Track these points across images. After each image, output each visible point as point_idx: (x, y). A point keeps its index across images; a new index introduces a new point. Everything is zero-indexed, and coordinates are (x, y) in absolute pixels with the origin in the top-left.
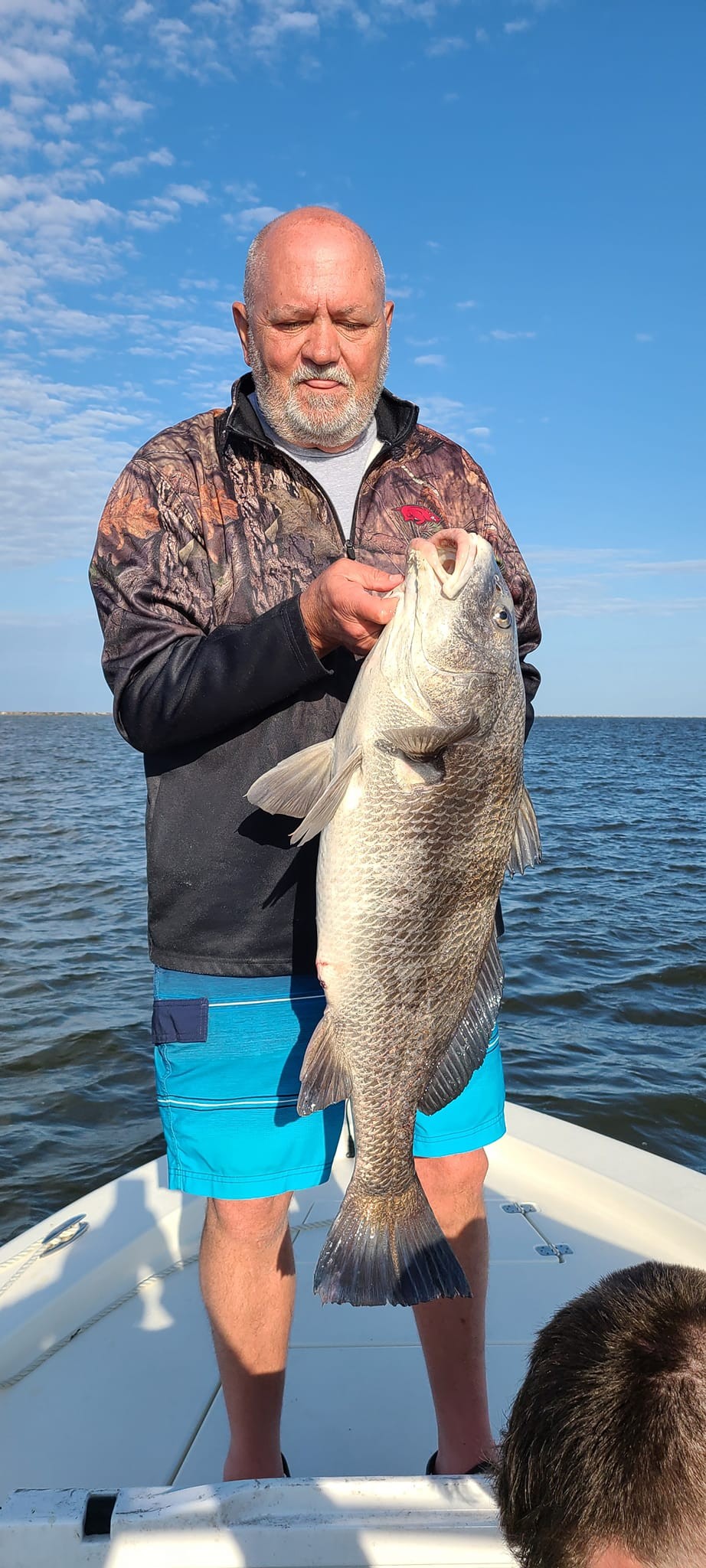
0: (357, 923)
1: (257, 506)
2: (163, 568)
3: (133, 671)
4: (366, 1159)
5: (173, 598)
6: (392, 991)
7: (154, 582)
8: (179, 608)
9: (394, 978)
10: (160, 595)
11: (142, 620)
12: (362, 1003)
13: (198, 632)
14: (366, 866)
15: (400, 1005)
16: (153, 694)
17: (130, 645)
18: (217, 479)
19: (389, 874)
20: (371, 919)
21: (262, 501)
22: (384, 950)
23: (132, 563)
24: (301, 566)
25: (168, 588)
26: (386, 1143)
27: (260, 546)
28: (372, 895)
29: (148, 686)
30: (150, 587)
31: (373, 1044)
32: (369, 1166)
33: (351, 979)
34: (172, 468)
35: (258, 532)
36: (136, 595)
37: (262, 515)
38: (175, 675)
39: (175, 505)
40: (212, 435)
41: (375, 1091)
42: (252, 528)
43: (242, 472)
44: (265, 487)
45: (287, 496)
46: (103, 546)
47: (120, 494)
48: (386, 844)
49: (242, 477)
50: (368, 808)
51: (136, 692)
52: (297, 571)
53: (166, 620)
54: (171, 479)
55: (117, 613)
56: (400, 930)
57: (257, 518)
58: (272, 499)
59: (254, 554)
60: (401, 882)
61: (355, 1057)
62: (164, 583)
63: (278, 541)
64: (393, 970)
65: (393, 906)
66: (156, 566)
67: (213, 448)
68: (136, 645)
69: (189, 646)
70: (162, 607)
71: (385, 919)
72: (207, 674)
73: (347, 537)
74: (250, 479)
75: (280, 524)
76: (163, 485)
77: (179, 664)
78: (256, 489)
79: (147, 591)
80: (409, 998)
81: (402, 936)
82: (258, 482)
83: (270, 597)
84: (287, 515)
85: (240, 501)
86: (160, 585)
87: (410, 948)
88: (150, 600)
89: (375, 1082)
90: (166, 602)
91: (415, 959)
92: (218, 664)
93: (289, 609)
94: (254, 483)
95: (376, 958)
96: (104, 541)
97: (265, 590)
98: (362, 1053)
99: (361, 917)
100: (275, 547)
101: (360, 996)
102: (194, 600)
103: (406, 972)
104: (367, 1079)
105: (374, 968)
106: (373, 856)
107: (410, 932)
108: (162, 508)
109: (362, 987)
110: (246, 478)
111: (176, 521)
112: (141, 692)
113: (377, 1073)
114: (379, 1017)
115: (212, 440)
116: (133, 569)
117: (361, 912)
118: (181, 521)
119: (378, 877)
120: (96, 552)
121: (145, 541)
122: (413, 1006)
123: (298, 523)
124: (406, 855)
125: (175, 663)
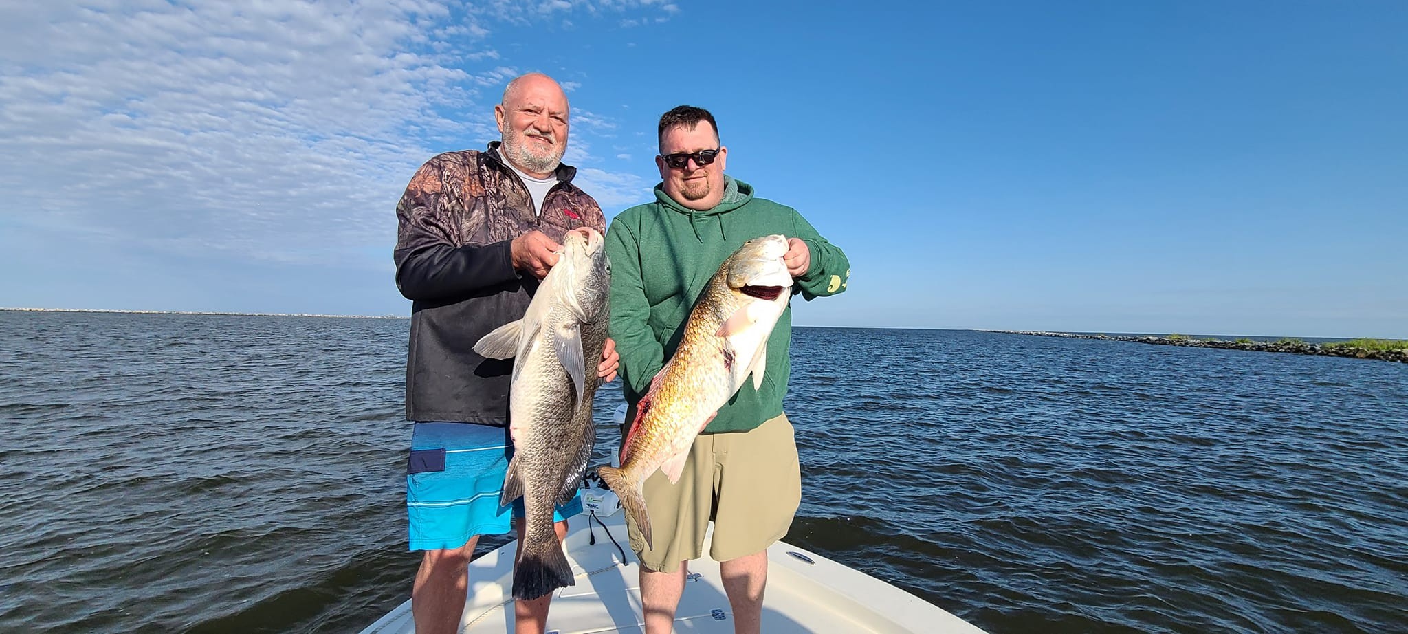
0: (535, 407)
1: (495, 192)
2: (438, 210)
3: (413, 254)
4: (532, 526)
5: (441, 225)
6: (549, 441)
7: (433, 215)
8: (444, 231)
9: (550, 434)
10: (435, 222)
11: (423, 232)
12: (534, 447)
13: (452, 244)
14: (541, 379)
15: (552, 448)
16: (422, 268)
17: (413, 243)
18: (476, 176)
19: (552, 383)
20: (542, 405)
21: (498, 191)
22: (547, 420)
23: (423, 204)
24: (513, 222)
25: (439, 220)
26: (542, 517)
27: (495, 210)
28: (543, 393)
29: (421, 262)
30: (430, 217)
31: (539, 467)
32: (534, 529)
33: (529, 435)
34: (452, 166)
35: (494, 203)
36: (421, 219)
37: (497, 196)
38: (436, 262)
39: (451, 183)
40: (476, 158)
41: (538, 492)
42: (491, 202)
43: (489, 176)
44: (500, 185)
45: (511, 191)
46: (408, 195)
47: (421, 173)
48: (551, 369)
49: (489, 179)
50: (543, 351)
51: (413, 265)
52: (511, 225)
53: (435, 234)
54: (450, 170)
55: (409, 227)
56: (554, 411)
57: (494, 197)
58: (503, 191)
59: (491, 212)
60: (557, 387)
61: (529, 475)
62: (438, 217)
63: (503, 209)
64: (550, 430)
65: (552, 399)
66: (435, 208)
67: (476, 163)
68: (417, 243)
69: (448, 250)
70: (434, 228)
71: (548, 405)
72: (456, 265)
73: (538, 215)
74: (493, 180)
75: (506, 202)
76: (446, 173)
77: (440, 256)
78: (496, 185)
79: (427, 218)
80: (556, 444)
81: (555, 414)
82: (497, 182)
83: (497, 234)
84: (509, 199)
85: (487, 188)
86: (436, 218)
87: (558, 419)
88: (428, 223)
89: (539, 487)
90: (437, 226)
91: (560, 425)
92: (463, 262)
93: (506, 245)
94: (495, 182)
95: (542, 424)
96: (409, 193)
97: (494, 230)
98: (533, 473)
99: (537, 404)
100: (502, 211)
101: (533, 444)
102: (452, 229)
103: (555, 431)
104: (534, 486)
105: (540, 429)
106: (545, 374)
107: (559, 411)
108: (444, 182)
109: (535, 439)
110: (491, 179)
111: (450, 190)
112: (416, 265)
113: (539, 482)
114: (542, 454)
115: (476, 160)
116: (422, 207)
117: (537, 402)
118: (452, 191)
119: (546, 385)
120: (403, 198)
121: (430, 195)
122: (557, 448)
123: (515, 203)
124: (560, 374)
125: (437, 257)
